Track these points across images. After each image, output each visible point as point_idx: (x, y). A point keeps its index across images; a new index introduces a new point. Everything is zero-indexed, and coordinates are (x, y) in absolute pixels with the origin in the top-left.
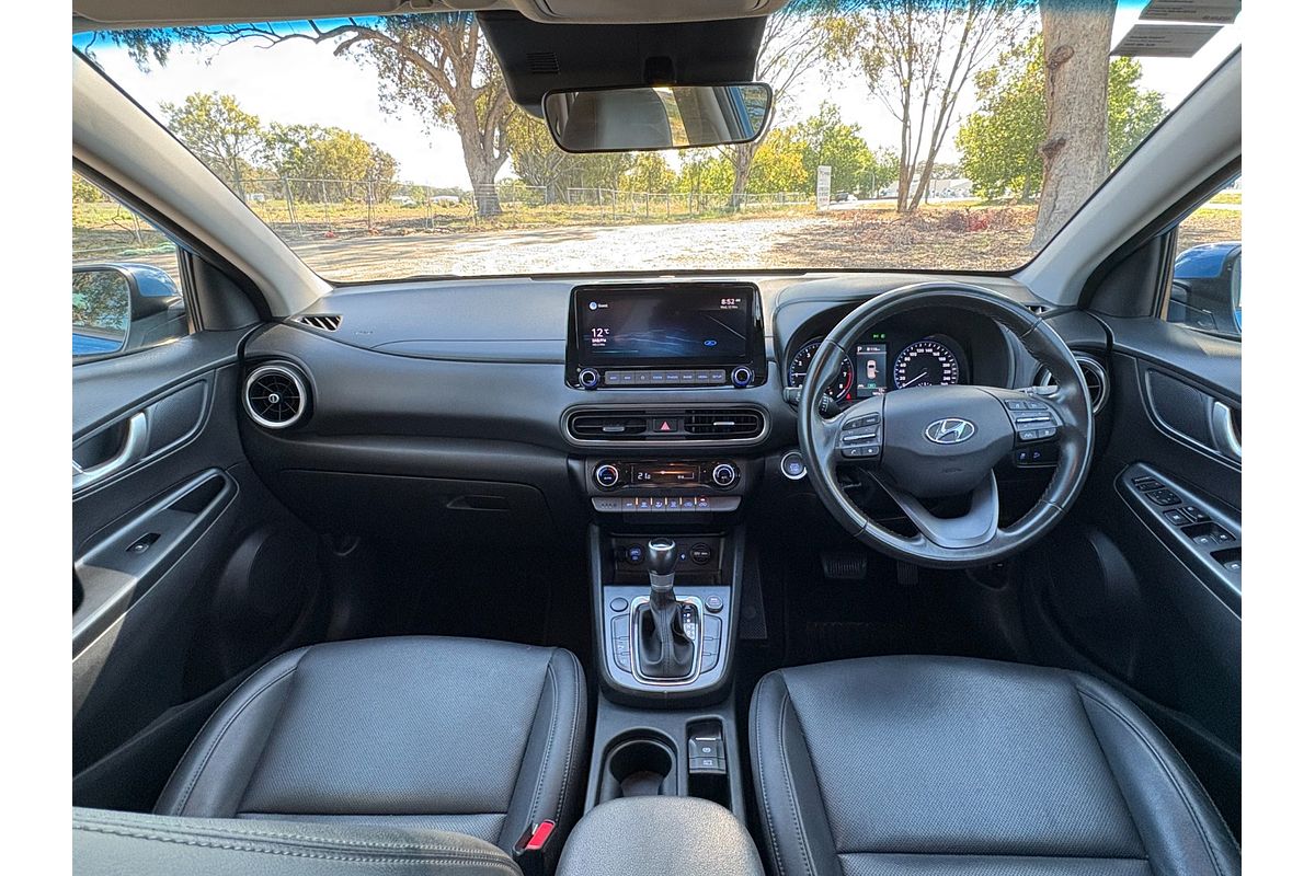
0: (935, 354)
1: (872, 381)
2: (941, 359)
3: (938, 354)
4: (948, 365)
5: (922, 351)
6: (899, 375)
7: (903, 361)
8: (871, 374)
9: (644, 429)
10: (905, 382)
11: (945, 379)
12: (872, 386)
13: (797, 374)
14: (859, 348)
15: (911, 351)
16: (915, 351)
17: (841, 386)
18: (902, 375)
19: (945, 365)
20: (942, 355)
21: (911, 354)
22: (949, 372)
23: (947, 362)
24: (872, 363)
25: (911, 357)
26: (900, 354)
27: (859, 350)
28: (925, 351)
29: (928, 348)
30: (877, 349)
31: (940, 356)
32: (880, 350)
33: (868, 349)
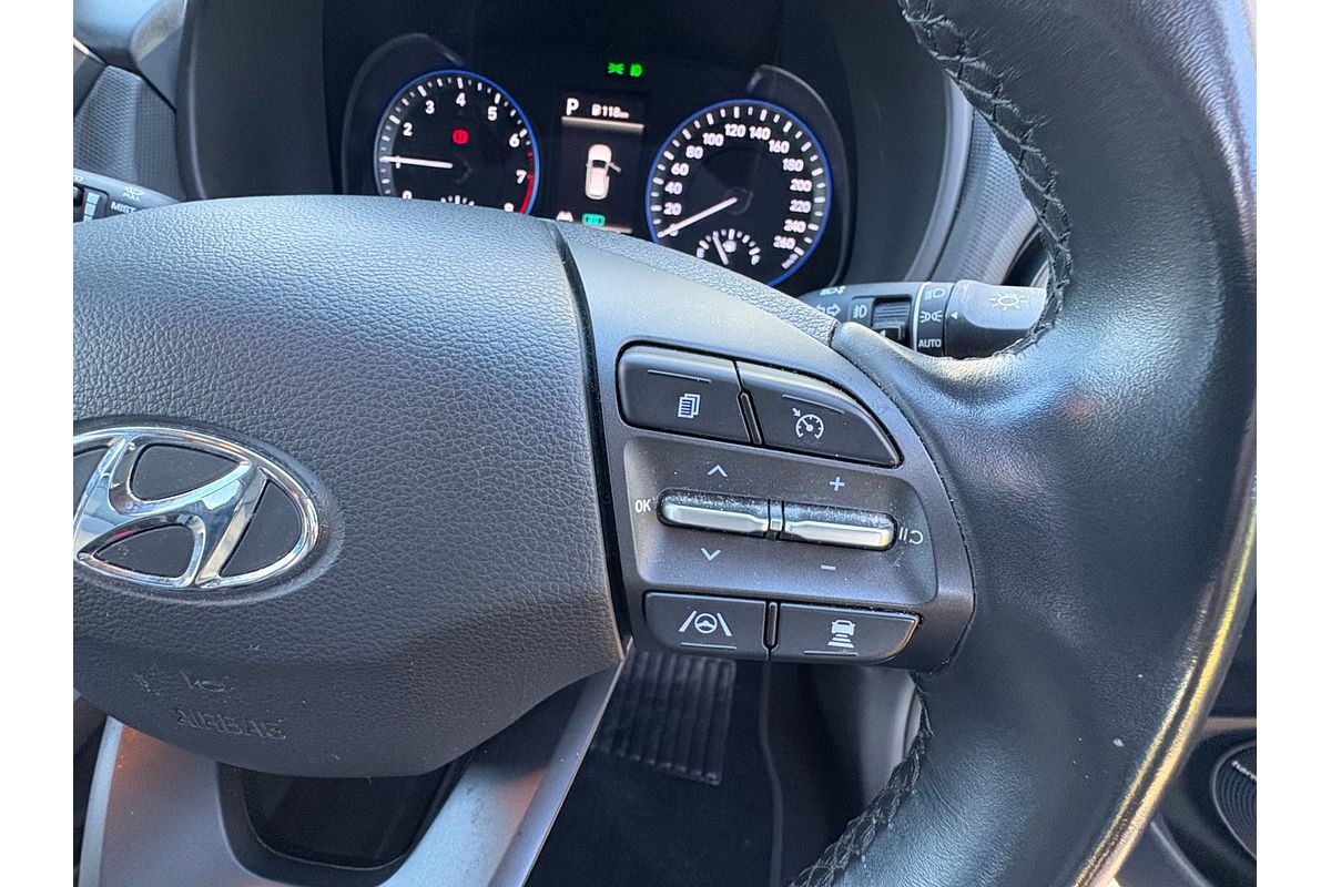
0: (775, 146)
1: (595, 206)
2: (792, 165)
3: (783, 147)
4: (805, 185)
5: (739, 131)
6: (666, 198)
7: (680, 157)
8: (596, 185)
10: (678, 218)
11: (791, 225)
12: (593, 221)
13: (399, 161)
14: (572, 104)
15: (711, 129)
16: (718, 128)
18: (673, 198)
19: (799, 185)
20: (795, 153)
21: (710, 139)
22: (805, 206)
23: (805, 175)
24: (600, 152)
25: (707, 148)
26: (675, 133)
27: (569, 110)
28: (748, 132)
29: (759, 124)
30: (617, 109)
31: (788, 155)
32: (626, 115)
33: (596, 110)
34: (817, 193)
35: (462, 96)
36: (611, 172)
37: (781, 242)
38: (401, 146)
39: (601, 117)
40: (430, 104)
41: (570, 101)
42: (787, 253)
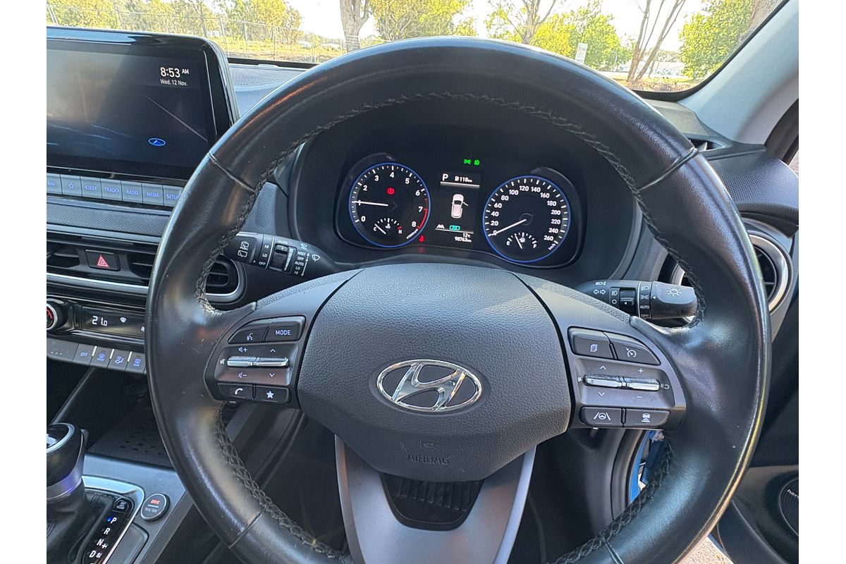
0: (543, 195)
1: (456, 221)
2: (552, 203)
3: (547, 196)
4: (558, 212)
5: (526, 188)
6: (491, 218)
7: (498, 200)
8: (457, 212)
9: (76, 262)
10: (497, 228)
11: (552, 230)
12: (454, 228)
13: (360, 202)
14: (445, 176)
15: (512, 188)
16: (516, 187)
17: (414, 224)
18: (495, 218)
19: (555, 212)
20: (552, 198)
21: (512, 192)
22: (558, 222)
23: (558, 208)
24: (458, 197)
25: (510, 196)
26: (496, 190)
27: (444, 178)
28: (530, 189)
29: (535, 186)
30: (467, 178)
31: (549, 199)
32: (471, 181)
33: (457, 179)
34: (563, 216)
35: (393, 173)
36: (463, 206)
37: (547, 238)
38: (361, 196)
39: (459, 182)
40: (377, 177)
41: (444, 175)
42: (550, 243)
